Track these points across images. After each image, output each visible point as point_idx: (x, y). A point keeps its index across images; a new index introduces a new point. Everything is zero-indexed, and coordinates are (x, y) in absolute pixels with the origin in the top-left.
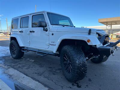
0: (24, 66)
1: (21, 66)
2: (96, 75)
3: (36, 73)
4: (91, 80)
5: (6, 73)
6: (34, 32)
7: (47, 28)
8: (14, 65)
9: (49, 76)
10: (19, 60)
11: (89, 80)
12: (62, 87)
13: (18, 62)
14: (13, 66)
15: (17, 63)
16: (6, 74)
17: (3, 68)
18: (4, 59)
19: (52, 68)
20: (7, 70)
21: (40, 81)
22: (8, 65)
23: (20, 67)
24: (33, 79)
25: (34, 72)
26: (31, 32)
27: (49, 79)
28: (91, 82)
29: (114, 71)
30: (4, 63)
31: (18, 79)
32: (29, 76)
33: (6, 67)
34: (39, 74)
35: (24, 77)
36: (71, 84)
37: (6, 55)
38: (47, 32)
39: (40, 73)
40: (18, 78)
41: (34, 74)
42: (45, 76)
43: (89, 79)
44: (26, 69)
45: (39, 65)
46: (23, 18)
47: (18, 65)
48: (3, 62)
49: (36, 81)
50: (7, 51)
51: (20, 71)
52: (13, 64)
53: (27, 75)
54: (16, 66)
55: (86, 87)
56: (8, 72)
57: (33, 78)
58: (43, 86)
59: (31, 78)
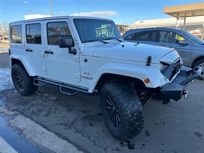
0: (40, 110)
1: (35, 111)
2: (156, 124)
3: (62, 124)
4: (150, 133)
5: (12, 125)
6: (52, 53)
7: (74, 50)
8: (24, 108)
9: (83, 128)
10: (31, 98)
11: (146, 134)
12: (105, 149)
13: (30, 102)
14: (23, 110)
15: (29, 105)
16: (13, 127)
17: (6, 115)
18: (5, 96)
19: (86, 112)
20: (13, 119)
21: (69, 138)
22: (14, 108)
23: (33, 113)
24: (58, 136)
25: (59, 122)
26: (46, 52)
27: (84, 134)
28: (149, 138)
29: (184, 114)
30: (6, 106)
31: (35, 138)
32: (51, 131)
33: (11, 113)
34: (66, 125)
35: (43, 133)
36: (119, 142)
37: (7, 88)
38: (76, 56)
39: (68, 123)
40: (34, 135)
41: (60, 125)
42: (77, 128)
43: (146, 131)
44: (45, 116)
45: (65, 107)
46: (30, 24)
47: (31, 107)
48: (4, 102)
49: (63, 139)
50: (8, 80)
51: (35, 121)
52: (22, 107)
53: (47, 129)
54: (27, 111)
55: (142, 147)
56: (15, 123)
57: (59, 134)
58: (75, 149)
59: (54, 135)
